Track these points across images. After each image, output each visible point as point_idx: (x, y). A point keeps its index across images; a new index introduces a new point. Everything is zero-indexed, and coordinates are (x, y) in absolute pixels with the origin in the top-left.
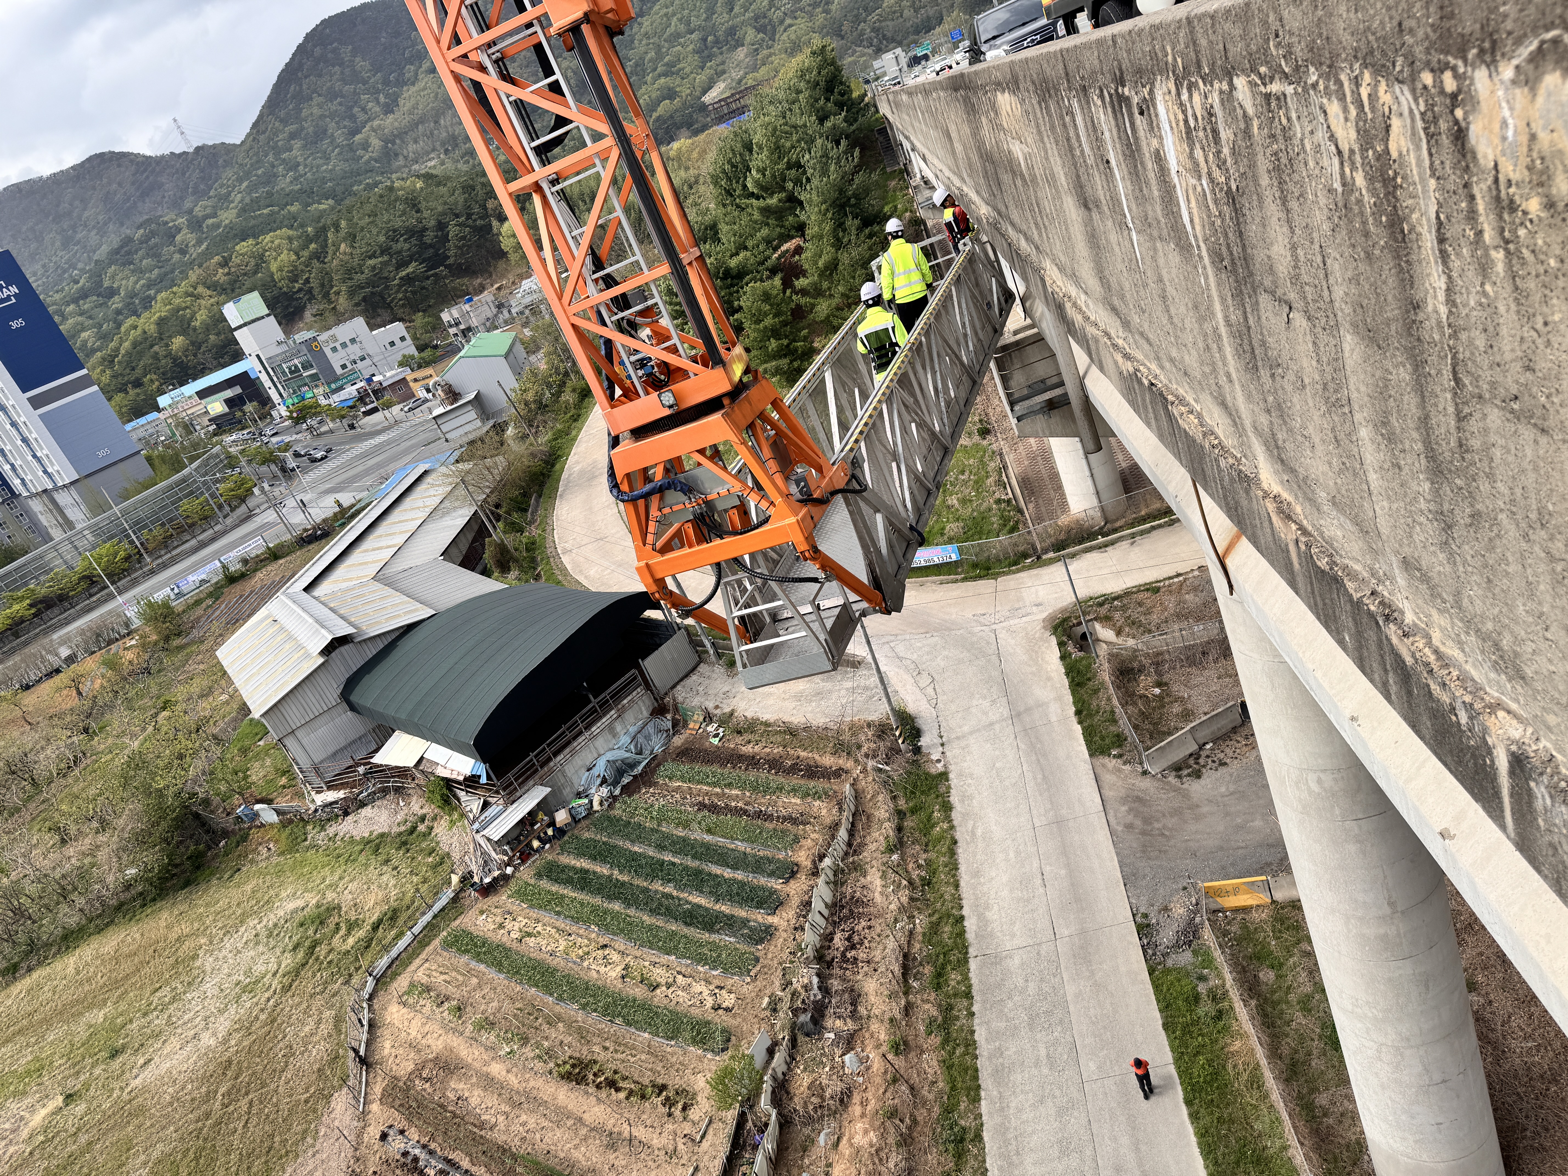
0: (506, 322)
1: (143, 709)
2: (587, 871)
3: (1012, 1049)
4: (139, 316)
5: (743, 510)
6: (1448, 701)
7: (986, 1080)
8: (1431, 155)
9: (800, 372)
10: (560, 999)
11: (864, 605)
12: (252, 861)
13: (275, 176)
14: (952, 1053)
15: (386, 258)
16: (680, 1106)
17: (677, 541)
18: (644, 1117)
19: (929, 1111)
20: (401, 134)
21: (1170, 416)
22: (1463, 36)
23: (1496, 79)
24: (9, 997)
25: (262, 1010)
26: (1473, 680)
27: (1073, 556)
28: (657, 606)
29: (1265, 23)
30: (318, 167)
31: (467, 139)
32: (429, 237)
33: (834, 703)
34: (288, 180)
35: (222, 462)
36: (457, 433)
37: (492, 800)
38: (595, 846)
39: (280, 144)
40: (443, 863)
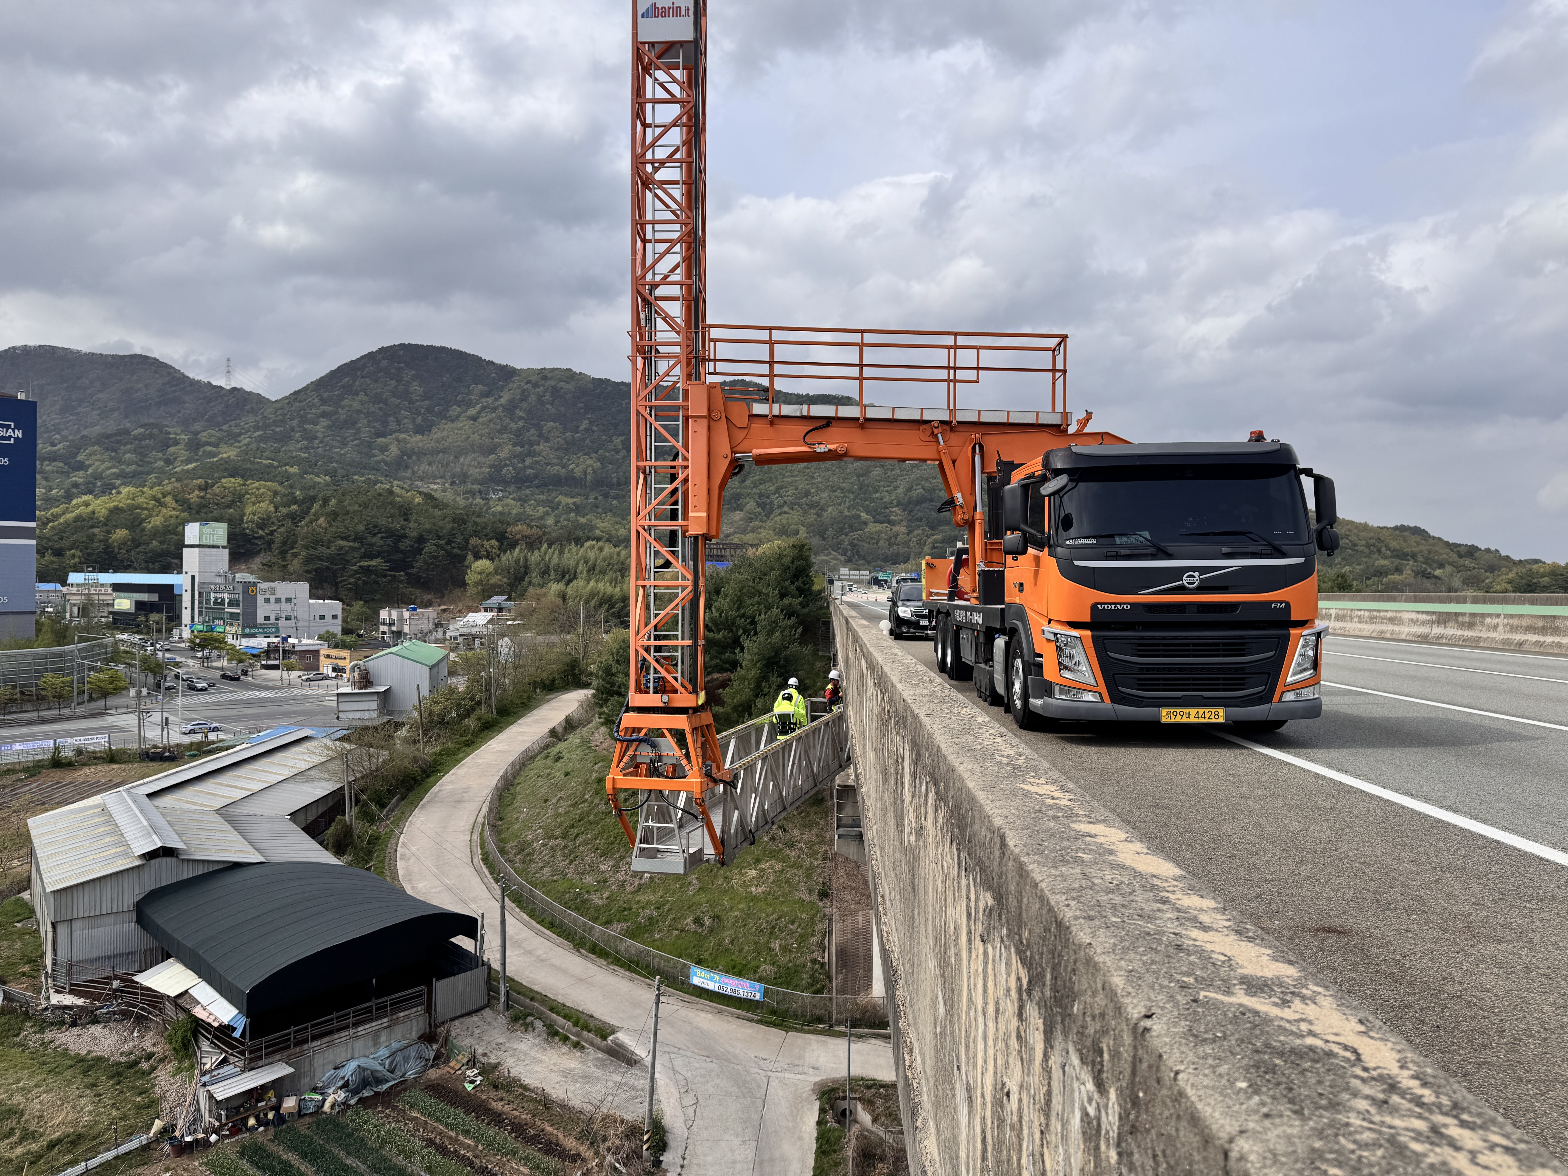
0: (436, 641)
2: (291, 1166)
4: (95, 497)
13: (290, 438)
15: (356, 545)
20: (420, 454)
27: (860, 1036)
30: (332, 447)
32: (404, 545)
33: (597, 1091)
34: (299, 446)
35: (106, 653)
36: (351, 716)
37: (232, 1059)
38: (310, 1144)
39: (309, 416)
40: (151, 1107)
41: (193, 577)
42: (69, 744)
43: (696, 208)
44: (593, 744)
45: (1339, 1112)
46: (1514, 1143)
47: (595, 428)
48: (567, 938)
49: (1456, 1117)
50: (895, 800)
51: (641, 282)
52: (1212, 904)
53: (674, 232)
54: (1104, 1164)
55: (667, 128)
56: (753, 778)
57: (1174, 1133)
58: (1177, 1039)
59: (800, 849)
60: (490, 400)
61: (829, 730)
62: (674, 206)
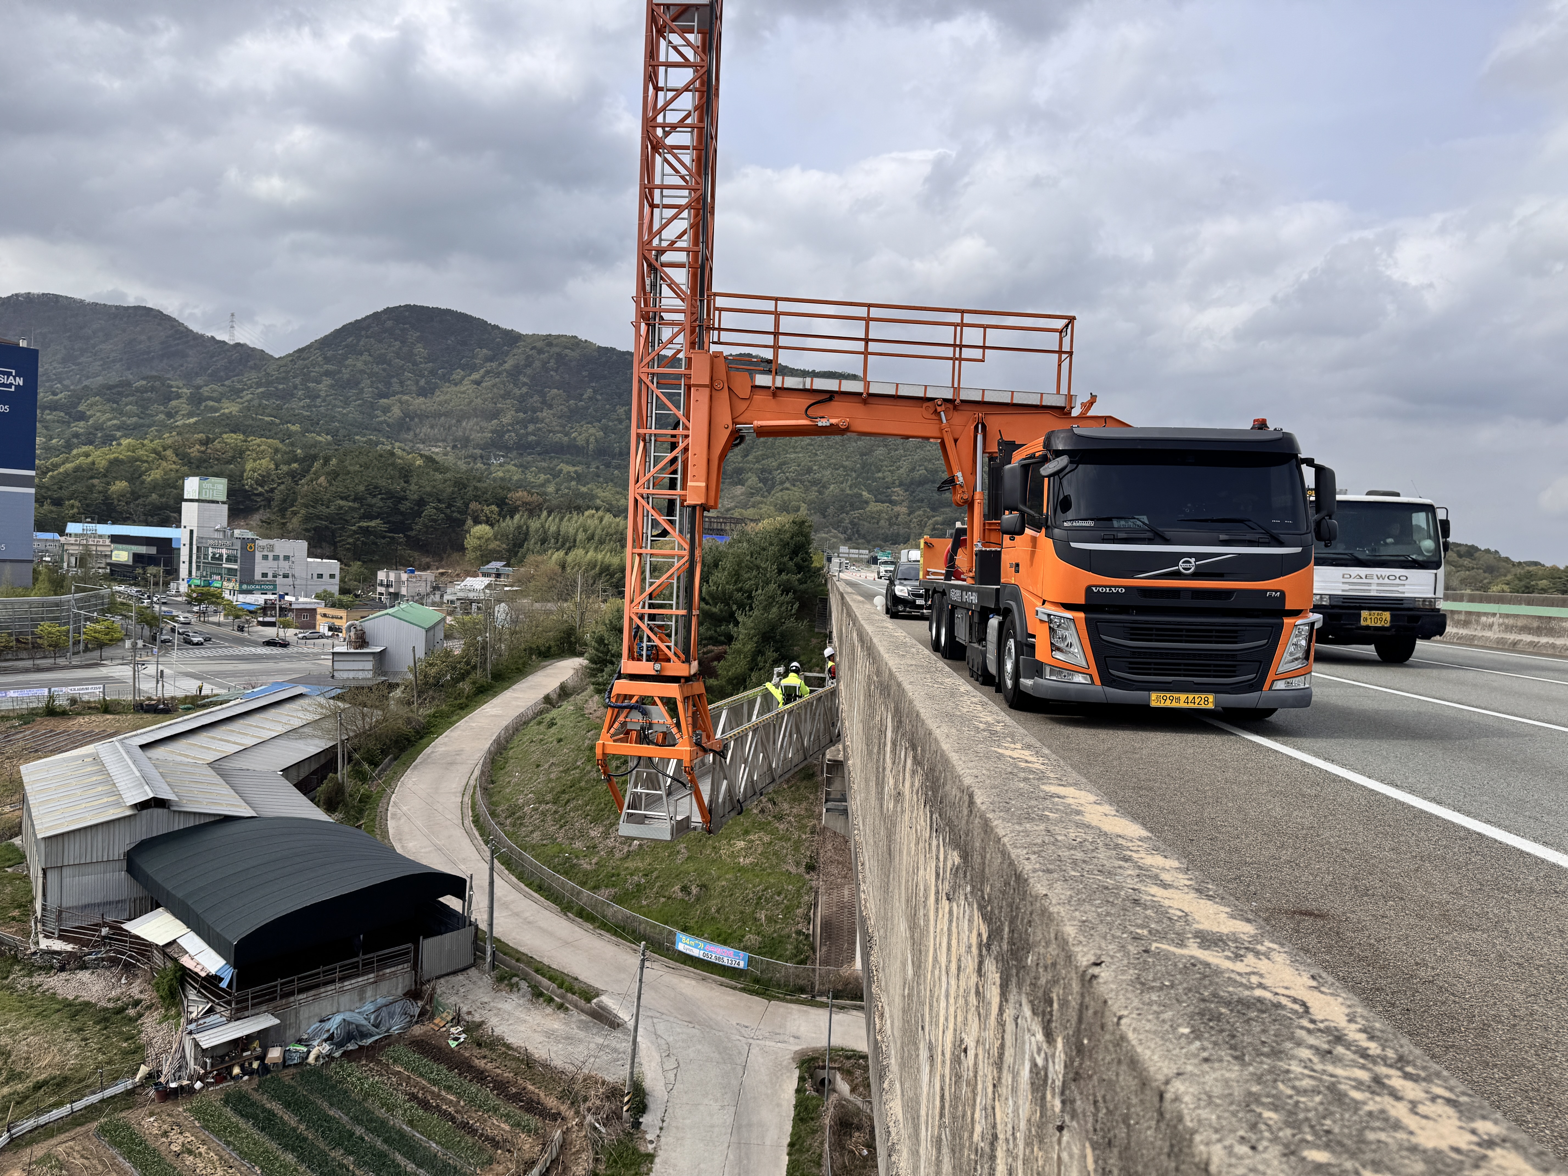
0: (433, 604)
2: (274, 1115)
4: (95, 448)
5: (666, 735)
13: (293, 396)
15: (356, 505)
20: (423, 416)
27: (842, 1008)
30: (335, 406)
32: (404, 506)
33: (579, 1052)
34: (301, 404)
35: (103, 604)
36: (345, 675)
37: (218, 1009)
38: (294, 1094)
39: (312, 374)
40: (137, 1052)
41: (192, 532)
42: (63, 694)
43: (706, 174)
44: (587, 712)
45: (1281, 1059)
46: (1458, 1096)
47: (599, 397)
48: (554, 902)
49: (1400, 1069)
50: (877, 768)
51: (648, 247)
52: (1176, 864)
53: (682, 197)
54: (1049, 1113)
55: (679, 92)
56: (743, 749)
57: (1114, 1078)
58: (1124, 986)
59: (790, 822)
60: (494, 365)
61: (821, 705)
62: (683, 171)
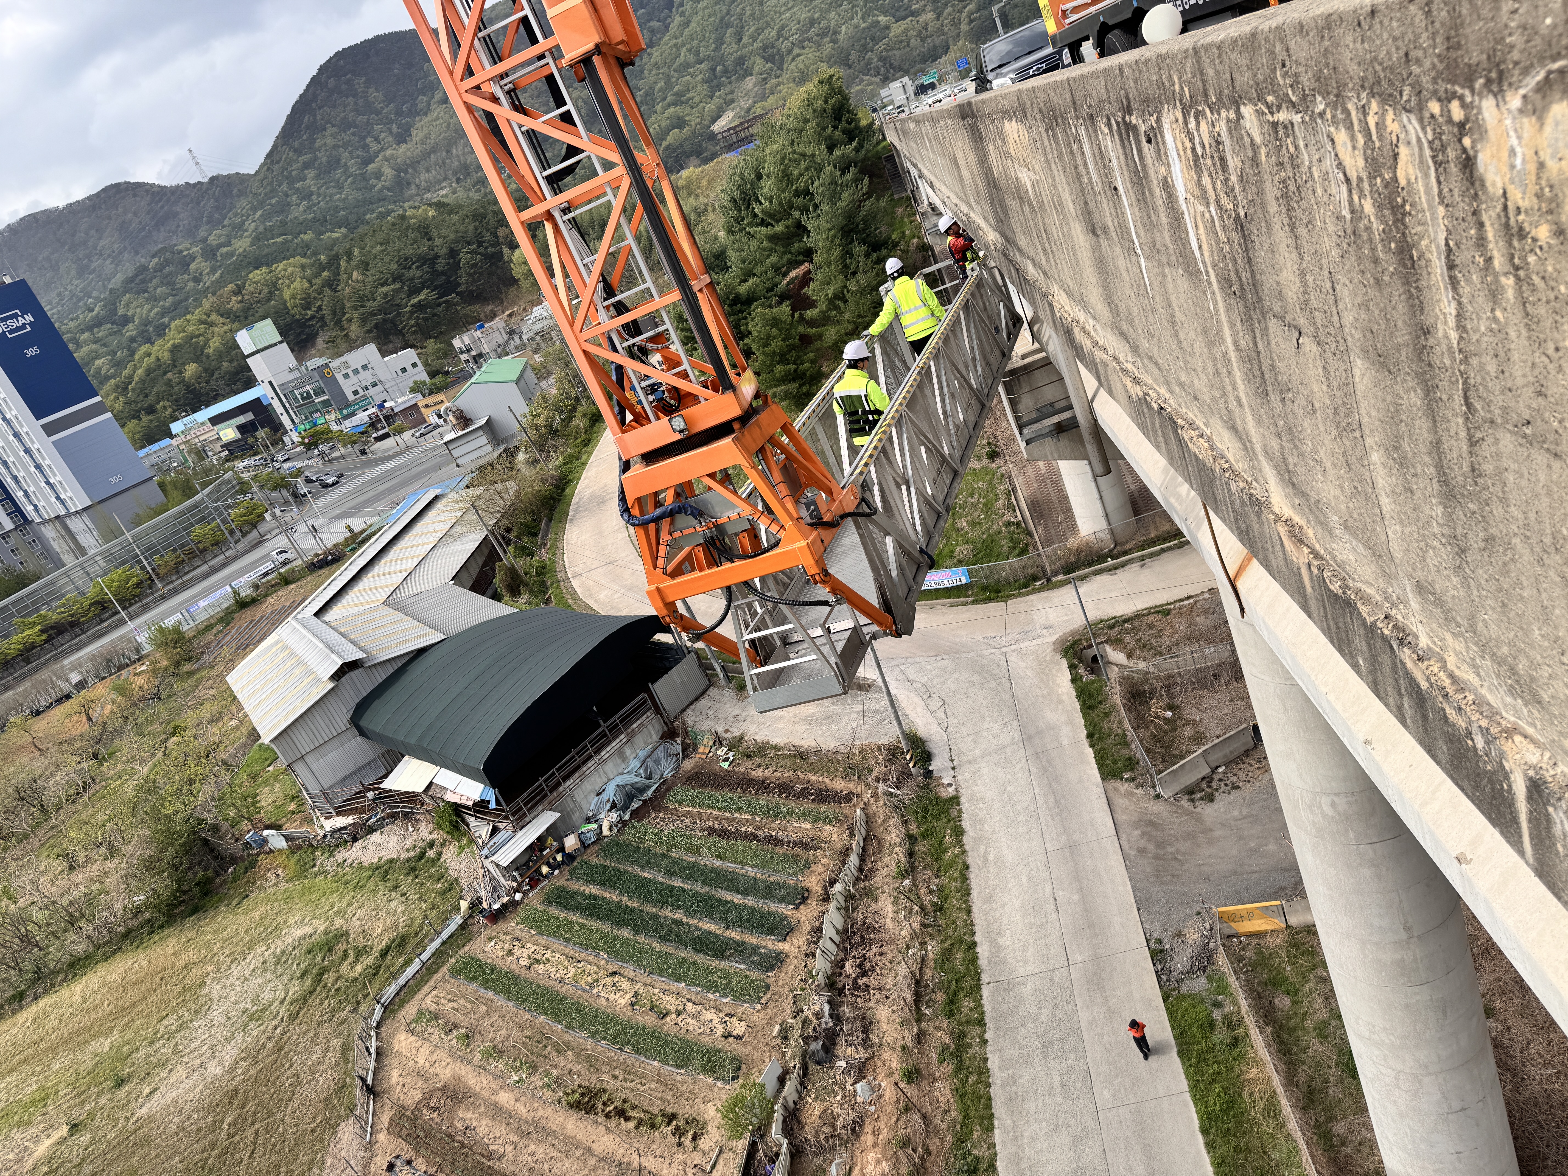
0: (517, 348)
1: (154, 735)
2: (596, 898)
3: (1025, 1077)
4: (152, 344)
5: (754, 535)
6: (1464, 725)
7: (999, 1109)
8: (1439, 182)
9: (810, 396)
10: (569, 1026)
11: (875, 628)
12: (260, 888)
13: (289, 205)
14: (964, 1082)
15: (398, 285)
16: (690, 1136)
17: (687, 565)
18: (654, 1147)
19: (942, 1140)
20: (414, 164)
21: (1180, 440)
22: (1470, 66)
23: (1503, 109)
24: (15, 1025)
25: (269, 1038)
26: (1488, 704)
27: (1083, 578)
28: (666, 630)
29: (1272, 53)
30: (331, 195)
31: (479, 168)
32: (441, 265)
33: (844, 727)
34: (301, 209)
35: (232, 488)
36: (468, 458)
37: (501, 826)
38: (604, 871)
39: (294, 173)
40: (452, 889)
41: (271, 384)
